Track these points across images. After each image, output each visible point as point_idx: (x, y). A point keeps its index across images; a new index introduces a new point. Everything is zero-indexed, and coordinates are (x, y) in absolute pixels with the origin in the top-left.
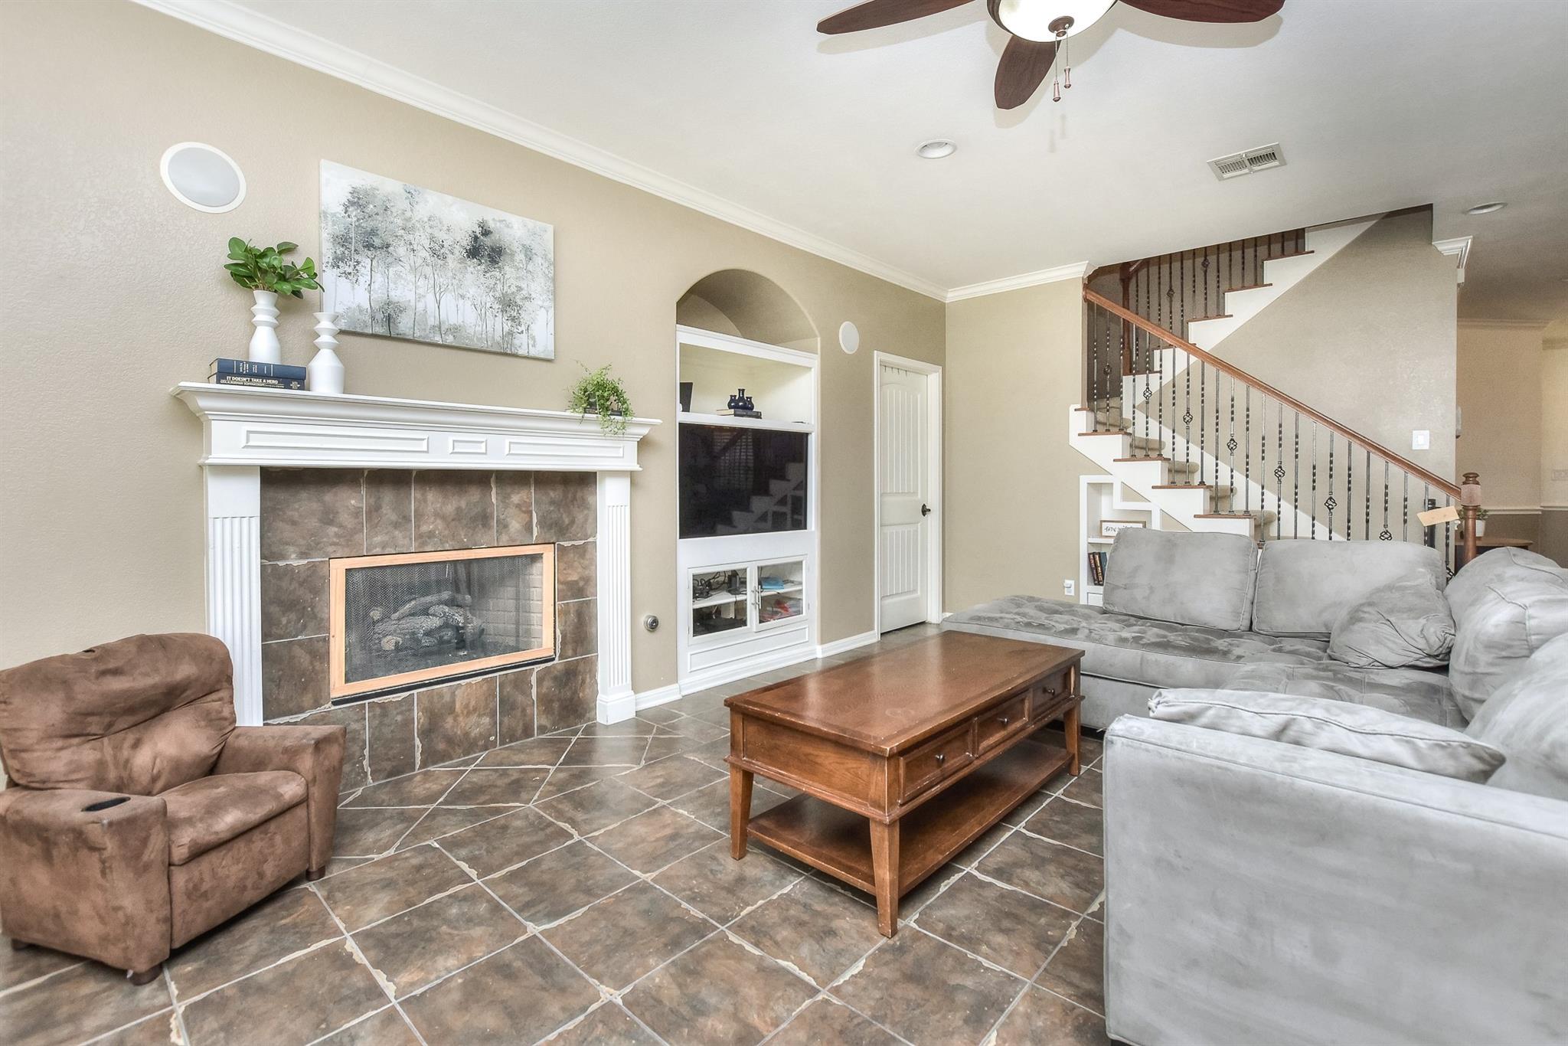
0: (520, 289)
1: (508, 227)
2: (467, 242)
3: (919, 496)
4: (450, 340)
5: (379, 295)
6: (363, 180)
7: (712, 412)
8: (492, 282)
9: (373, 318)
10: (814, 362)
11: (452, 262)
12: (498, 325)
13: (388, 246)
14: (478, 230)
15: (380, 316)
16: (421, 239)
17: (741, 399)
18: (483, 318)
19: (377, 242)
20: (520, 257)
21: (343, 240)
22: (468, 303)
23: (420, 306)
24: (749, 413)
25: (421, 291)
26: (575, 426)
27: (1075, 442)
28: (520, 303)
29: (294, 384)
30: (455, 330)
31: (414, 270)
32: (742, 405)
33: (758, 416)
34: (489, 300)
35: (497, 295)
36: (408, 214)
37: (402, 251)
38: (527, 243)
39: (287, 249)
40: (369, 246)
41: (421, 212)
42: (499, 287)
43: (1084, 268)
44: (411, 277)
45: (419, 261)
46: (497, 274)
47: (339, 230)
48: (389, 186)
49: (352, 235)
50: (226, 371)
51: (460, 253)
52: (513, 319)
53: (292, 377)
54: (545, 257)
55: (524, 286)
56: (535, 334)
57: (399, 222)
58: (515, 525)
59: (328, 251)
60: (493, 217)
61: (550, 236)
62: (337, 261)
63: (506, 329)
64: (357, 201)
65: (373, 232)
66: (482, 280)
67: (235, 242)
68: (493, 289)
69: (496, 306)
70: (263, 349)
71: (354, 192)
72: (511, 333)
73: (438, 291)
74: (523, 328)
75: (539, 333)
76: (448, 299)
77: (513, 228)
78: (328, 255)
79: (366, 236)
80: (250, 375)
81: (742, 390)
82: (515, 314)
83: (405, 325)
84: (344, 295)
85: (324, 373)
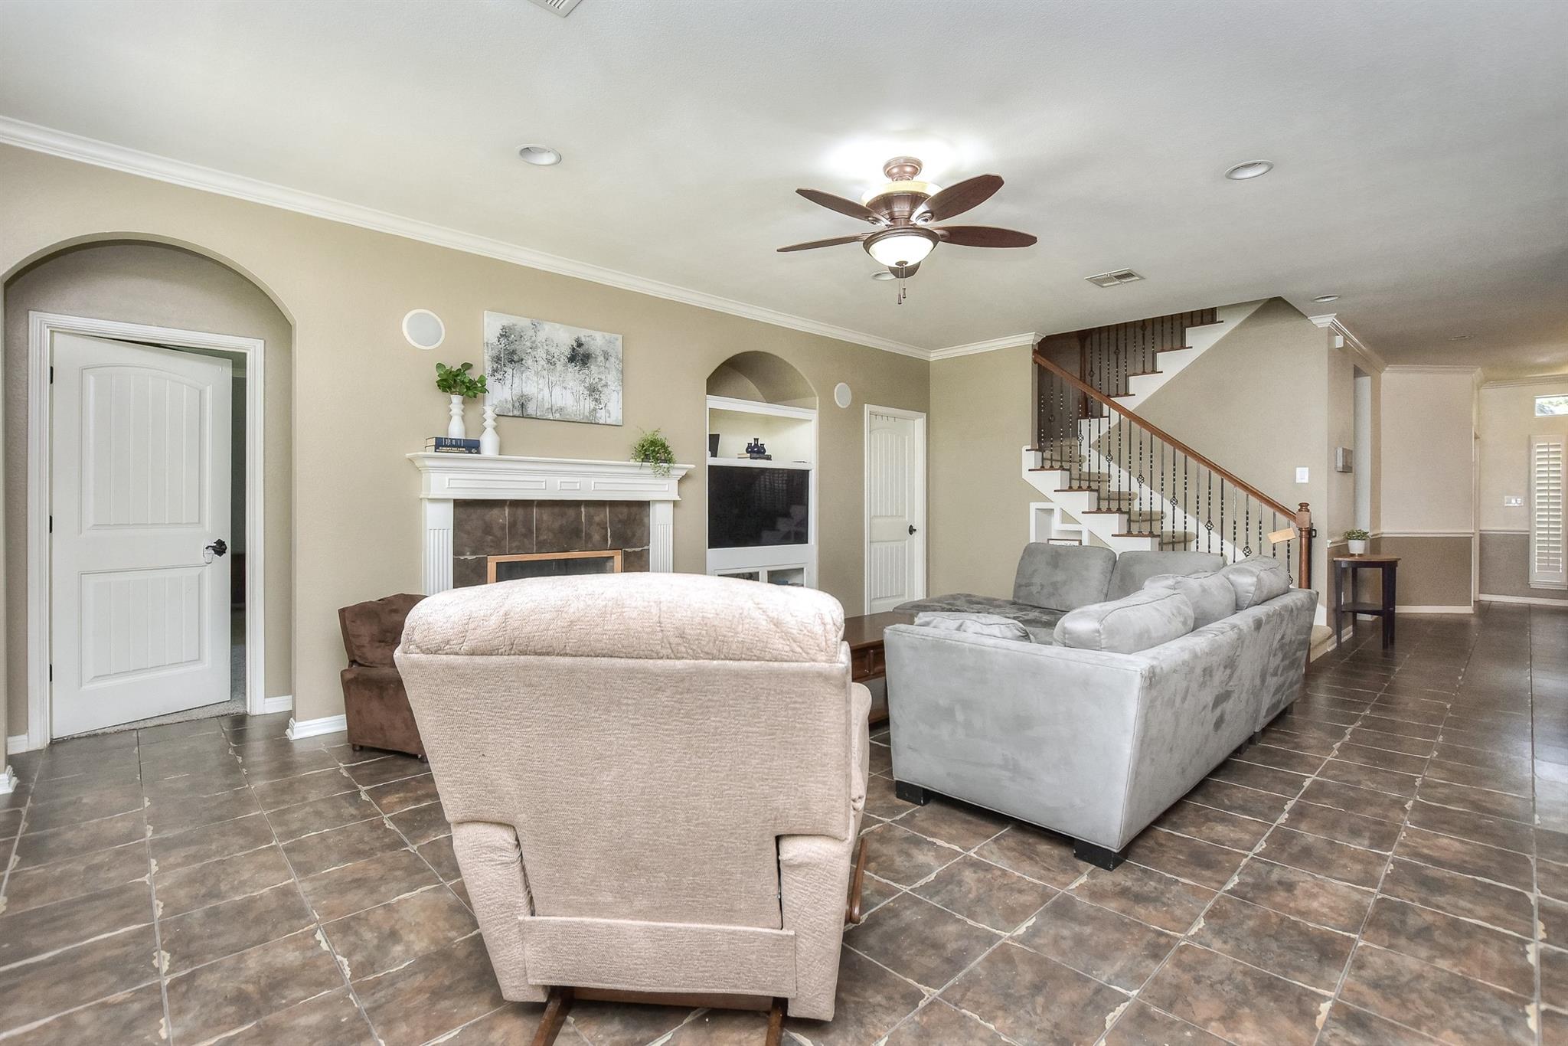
0: (601, 380)
1: (593, 339)
2: (568, 352)
3: (907, 519)
4: (557, 416)
5: (517, 391)
6: (507, 320)
7: (734, 455)
8: (584, 377)
9: (513, 406)
10: (813, 415)
11: (559, 367)
12: (588, 404)
13: (522, 360)
14: (575, 344)
15: (517, 404)
16: (541, 354)
17: (756, 445)
18: (578, 401)
19: (516, 358)
20: (601, 358)
21: (497, 359)
22: (569, 392)
23: (540, 396)
24: (761, 455)
25: (541, 386)
26: (637, 471)
27: (1027, 476)
28: (600, 389)
29: (473, 450)
30: (561, 410)
31: (537, 373)
32: (755, 450)
33: (769, 458)
34: (581, 389)
35: (586, 385)
36: (533, 339)
37: (529, 362)
38: (605, 349)
39: (467, 366)
40: (511, 361)
41: (541, 336)
42: (588, 380)
43: (1032, 337)
44: (535, 378)
45: (540, 368)
46: (586, 371)
47: (495, 353)
48: (522, 322)
49: (502, 355)
50: (439, 444)
51: (564, 359)
52: (596, 400)
53: (472, 446)
54: (617, 357)
55: (603, 377)
56: (610, 409)
57: (528, 344)
58: (596, 537)
59: (489, 367)
60: (583, 334)
61: (619, 343)
62: (495, 371)
63: (592, 407)
64: (505, 334)
65: (514, 352)
66: (577, 376)
67: (440, 366)
68: (584, 381)
69: (586, 392)
70: (456, 431)
71: (504, 328)
72: (595, 410)
73: (551, 386)
74: (602, 406)
75: (613, 408)
76: (557, 391)
77: (596, 340)
78: (489, 370)
79: (509, 357)
80: (452, 446)
81: (757, 440)
82: (597, 397)
83: (531, 409)
84: (499, 394)
85: (489, 443)
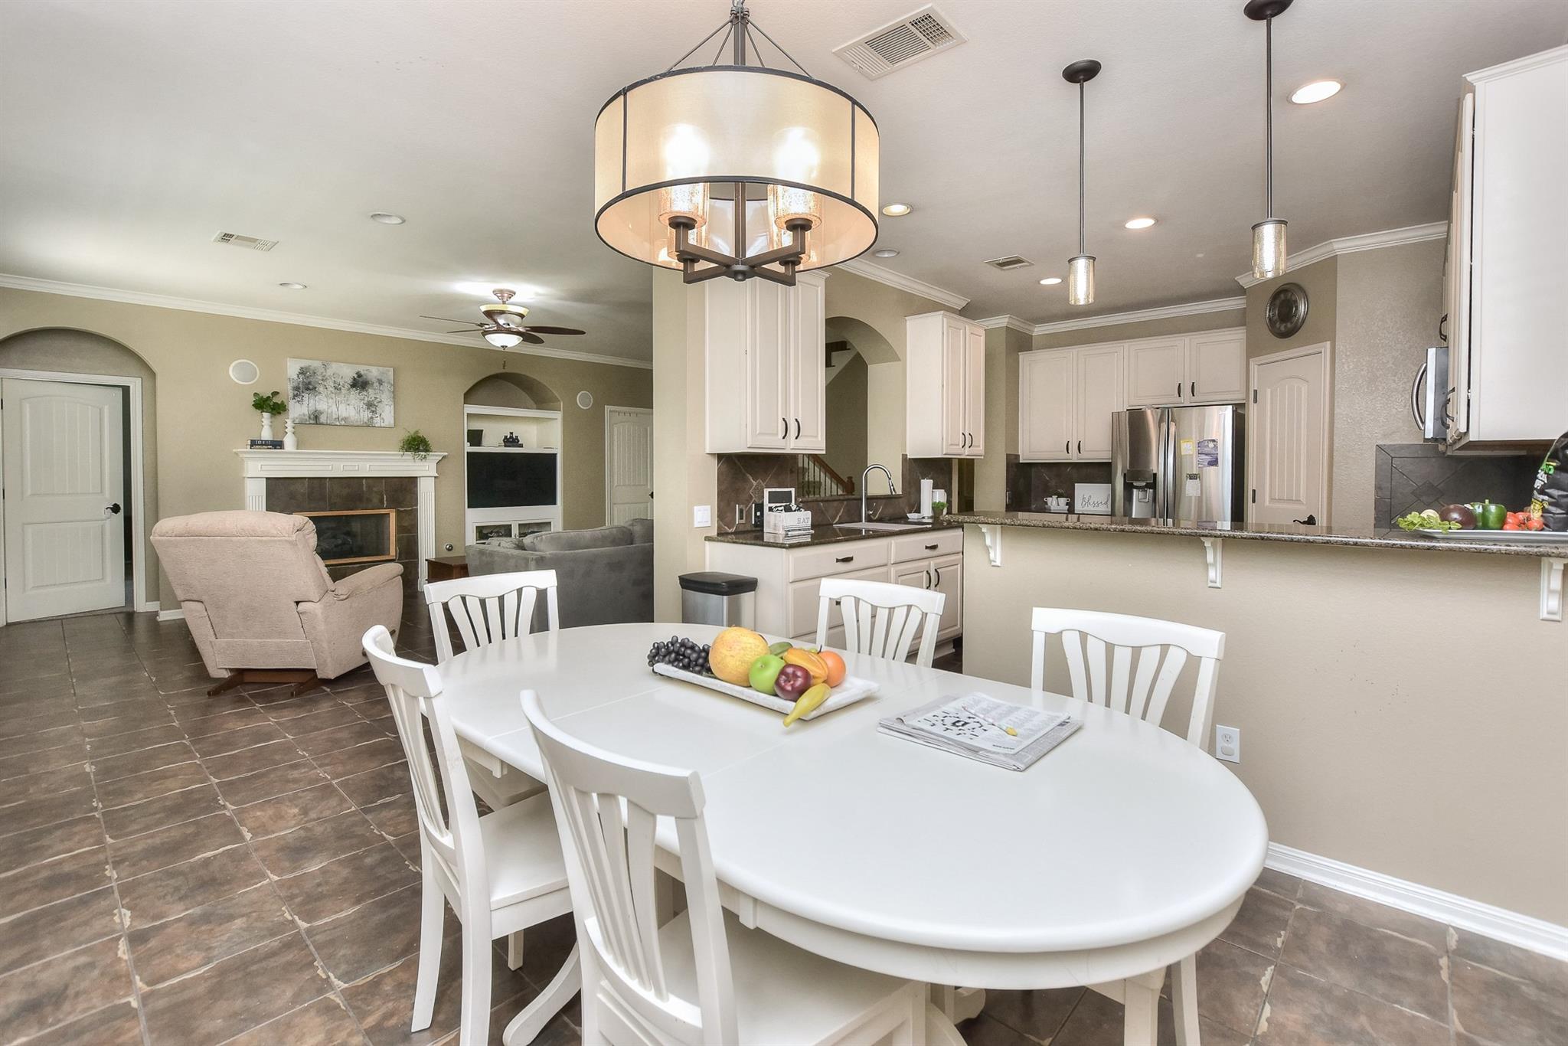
0: (376, 398)
1: (370, 372)
2: (350, 381)
3: (648, 488)
4: (343, 423)
5: (312, 408)
6: (305, 363)
7: (492, 443)
8: (363, 397)
9: (309, 418)
10: (558, 416)
11: (344, 391)
12: (365, 415)
13: (315, 388)
14: (356, 376)
15: (312, 417)
16: (330, 383)
17: (511, 437)
18: (358, 413)
19: (311, 387)
20: (376, 384)
21: (296, 388)
22: (351, 407)
23: (330, 411)
24: (515, 444)
25: (330, 404)
26: (399, 457)
28: (376, 404)
29: (278, 447)
30: (345, 419)
31: (327, 396)
32: (510, 441)
33: (521, 446)
34: (361, 405)
35: (365, 402)
36: (324, 374)
37: (321, 389)
38: (379, 378)
39: (275, 394)
40: (308, 389)
41: (329, 372)
42: (366, 399)
44: (325, 400)
45: (329, 392)
46: (365, 393)
47: (295, 384)
48: (315, 364)
49: (301, 385)
50: (253, 444)
51: (347, 386)
52: (373, 412)
53: (277, 445)
54: (389, 383)
55: (378, 396)
56: (384, 417)
57: (320, 378)
58: (375, 500)
59: (291, 394)
60: (362, 369)
61: (391, 373)
62: (295, 396)
63: (370, 416)
64: (303, 372)
65: (310, 383)
66: (358, 396)
68: (363, 400)
69: (365, 407)
70: (266, 435)
71: (302, 368)
72: (372, 418)
73: (337, 403)
74: (378, 415)
75: (386, 415)
76: (342, 407)
77: (373, 372)
78: (291, 395)
79: (307, 385)
80: (262, 445)
81: (512, 433)
82: (374, 409)
83: (323, 419)
84: (297, 410)
85: (289, 441)
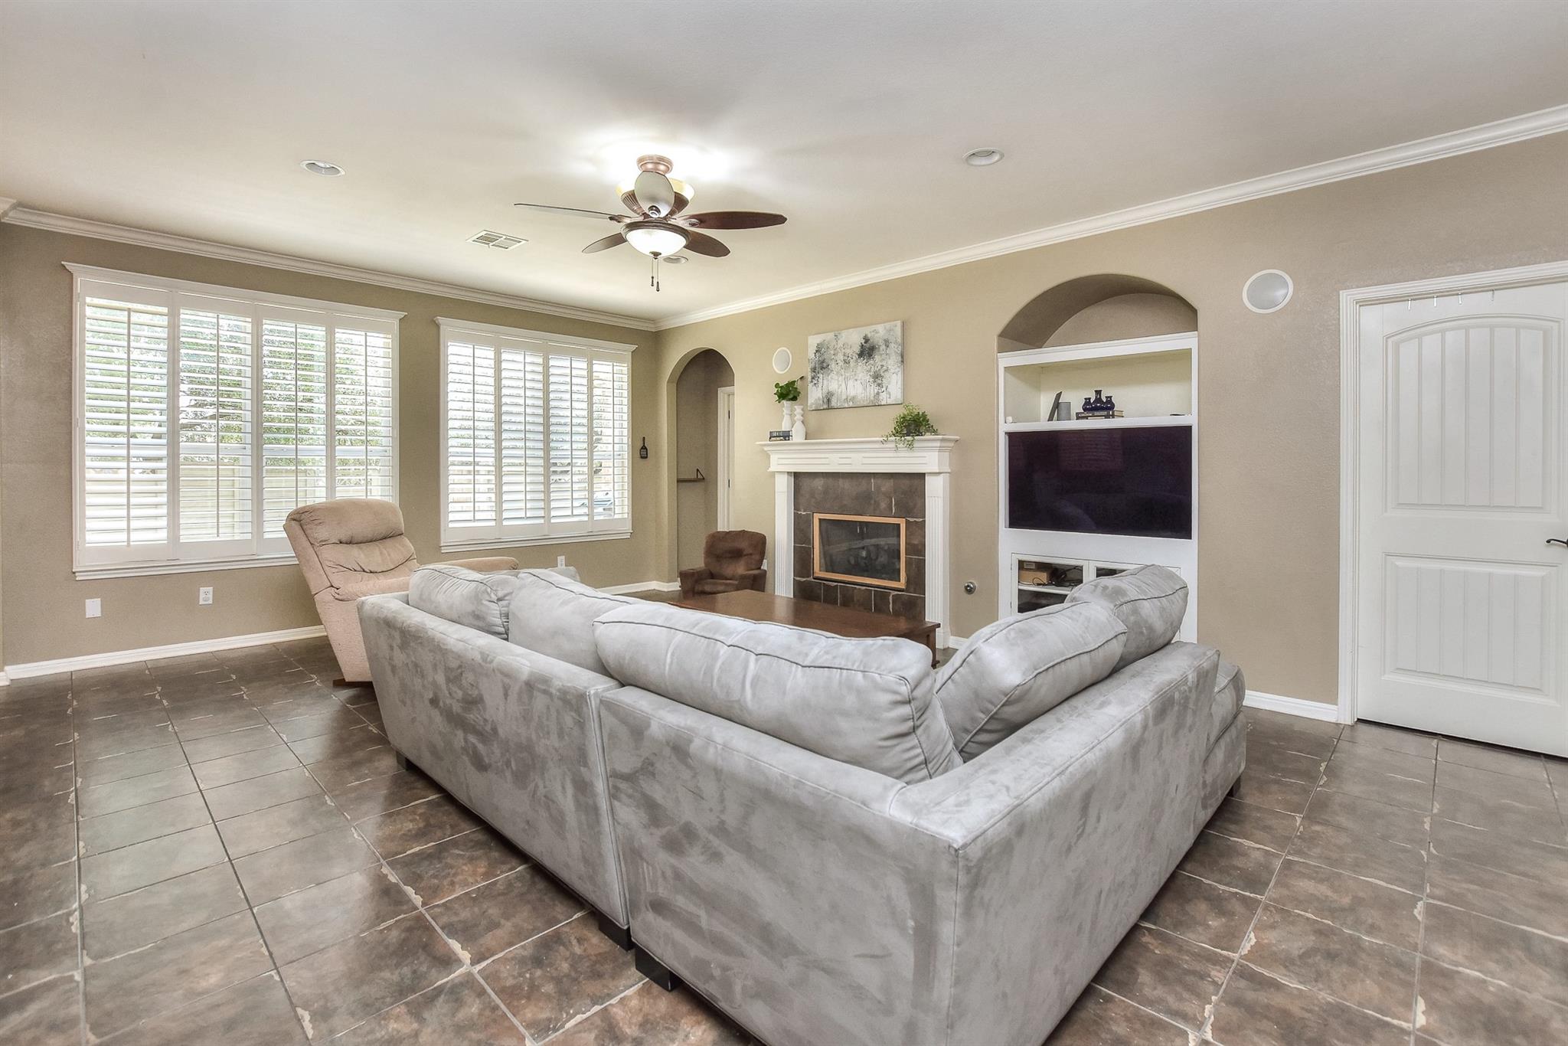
0: (882, 366)
1: (877, 333)
2: (857, 349)
4: (851, 404)
5: (825, 391)
6: (820, 338)
8: (869, 367)
9: (823, 402)
11: (852, 364)
12: (873, 389)
13: (829, 365)
14: (863, 341)
15: (825, 400)
16: (840, 357)
17: (1098, 400)
18: (865, 389)
19: (825, 365)
20: (883, 347)
21: (814, 370)
22: (859, 382)
23: (839, 391)
25: (840, 383)
28: (882, 374)
29: (787, 438)
30: (853, 399)
31: (838, 373)
32: (1100, 406)
34: (868, 378)
35: (871, 374)
36: (835, 347)
37: (833, 365)
38: (887, 337)
39: (796, 379)
40: (823, 368)
41: (841, 343)
42: (872, 370)
44: (837, 378)
45: (839, 368)
46: (871, 362)
47: (812, 365)
48: (829, 337)
49: (817, 365)
50: (774, 436)
51: (855, 357)
52: (879, 385)
53: (787, 435)
54: (896, 343)
55: (884, 364)
56: (890, 391)
57: (832, 352)
58: (883, 505)
59: (809, 376)
60: (868, 331)
61: (898, 330)
62: (813, 378)
63: (876, 391)
64: (819, 349)
65: (823, 362)
66: (865, 367)
67: (777, 385)
68: (870, 371)
69: (871, 380)
70: (782, 425)
71: (818, 345)
72: (878, 393)
73: (846, 379)
74: (884, 389)
75: (894, 387)
76: (851, 383)
77: (879, 332)
78: (810, 378)
79: (821, 366)
81: (1098, 392)
82: (880, 382)
83: (834, 403)
84: (814, 394)
85: (798, 436)
